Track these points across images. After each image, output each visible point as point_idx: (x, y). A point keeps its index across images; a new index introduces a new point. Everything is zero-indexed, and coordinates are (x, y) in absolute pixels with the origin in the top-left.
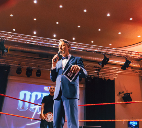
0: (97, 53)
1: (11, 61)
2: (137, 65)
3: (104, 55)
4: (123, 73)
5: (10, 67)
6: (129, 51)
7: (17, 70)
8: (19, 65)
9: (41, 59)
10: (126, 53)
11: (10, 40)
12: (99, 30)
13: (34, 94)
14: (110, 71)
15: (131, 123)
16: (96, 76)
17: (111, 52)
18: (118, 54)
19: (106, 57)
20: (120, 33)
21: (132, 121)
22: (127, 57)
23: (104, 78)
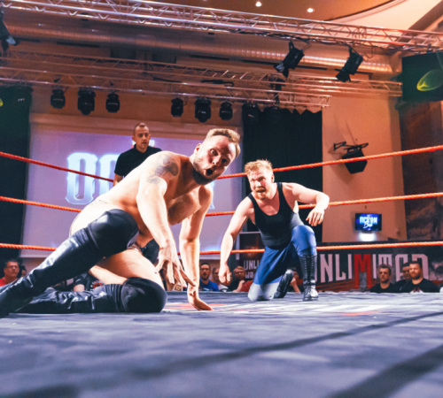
0: (270, 36)
1: (33, 73)
2: (385, 67)
3: (288, 42)
4: (346, 90)
5: (32, 90)
6: (358, 28)
7: (52, 97)
8: (56, 81)
9: (116, 61)
10: (350, 33)
11: (20, 8)
13: (106, 159)
14: (309, 88)
15: (362, 219)
16: (272, 103)
17: (308, 32)
18: (327, 38)
19: (296, 47)
21: (365, 215)
22: (354, 46)
23: (293, 107)
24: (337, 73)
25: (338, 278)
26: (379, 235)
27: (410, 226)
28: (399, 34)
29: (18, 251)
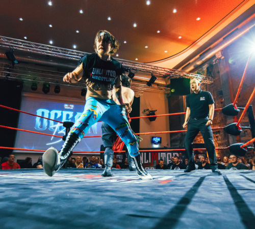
1: (25, 76)
2: (163, 82)
3: (129, 70)
5: (23, 82)
6: (155, 67)
8: (34, 79)
10: (152, 68)
11: (21, 49)
12: (125, 42)
13: (53, 112)
15: (154, 139)
17: (136, 67)
18: (143, 69)
19: (132, 72)
20: (146, 47)
21: (155, 137)
22: (153, 73)
24: (147, 83)
25: (145, 162)
26: (160, 145)
27: (172, 142)
28: (169, 70)
29: (12, 150)
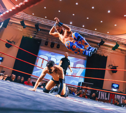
0: (97, 37)
1: (43, 37)
2: (125, 48)
3: (101, 39)
5: (41, 41)
6: (119, 38)
7: (45, 43)
8: (47, 40)
10: (117, 39)
11: (43, 23)
12: (102, 22)
14: (105, 50)
15: (114, 85)
17: (107, 37)
18: (111, 39)
19: (103, 40)
20: (115, 25)
21: (115, 84)
22: (117, 42)
23: (100, 54)
24: (112, 48)
25: (105, 99)
26: (118, 90)
